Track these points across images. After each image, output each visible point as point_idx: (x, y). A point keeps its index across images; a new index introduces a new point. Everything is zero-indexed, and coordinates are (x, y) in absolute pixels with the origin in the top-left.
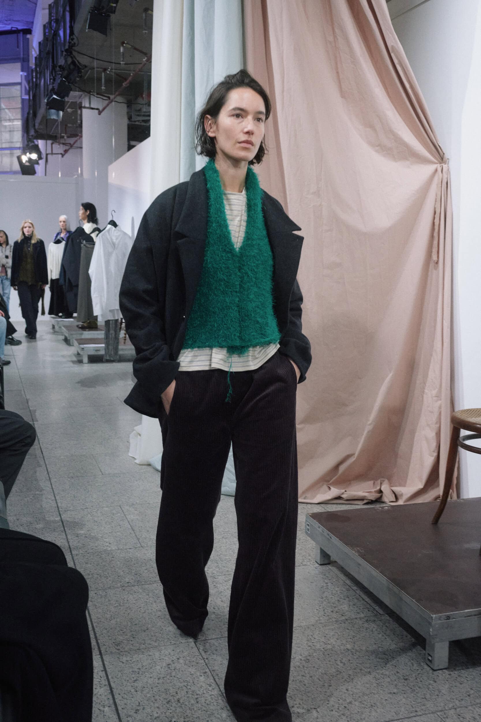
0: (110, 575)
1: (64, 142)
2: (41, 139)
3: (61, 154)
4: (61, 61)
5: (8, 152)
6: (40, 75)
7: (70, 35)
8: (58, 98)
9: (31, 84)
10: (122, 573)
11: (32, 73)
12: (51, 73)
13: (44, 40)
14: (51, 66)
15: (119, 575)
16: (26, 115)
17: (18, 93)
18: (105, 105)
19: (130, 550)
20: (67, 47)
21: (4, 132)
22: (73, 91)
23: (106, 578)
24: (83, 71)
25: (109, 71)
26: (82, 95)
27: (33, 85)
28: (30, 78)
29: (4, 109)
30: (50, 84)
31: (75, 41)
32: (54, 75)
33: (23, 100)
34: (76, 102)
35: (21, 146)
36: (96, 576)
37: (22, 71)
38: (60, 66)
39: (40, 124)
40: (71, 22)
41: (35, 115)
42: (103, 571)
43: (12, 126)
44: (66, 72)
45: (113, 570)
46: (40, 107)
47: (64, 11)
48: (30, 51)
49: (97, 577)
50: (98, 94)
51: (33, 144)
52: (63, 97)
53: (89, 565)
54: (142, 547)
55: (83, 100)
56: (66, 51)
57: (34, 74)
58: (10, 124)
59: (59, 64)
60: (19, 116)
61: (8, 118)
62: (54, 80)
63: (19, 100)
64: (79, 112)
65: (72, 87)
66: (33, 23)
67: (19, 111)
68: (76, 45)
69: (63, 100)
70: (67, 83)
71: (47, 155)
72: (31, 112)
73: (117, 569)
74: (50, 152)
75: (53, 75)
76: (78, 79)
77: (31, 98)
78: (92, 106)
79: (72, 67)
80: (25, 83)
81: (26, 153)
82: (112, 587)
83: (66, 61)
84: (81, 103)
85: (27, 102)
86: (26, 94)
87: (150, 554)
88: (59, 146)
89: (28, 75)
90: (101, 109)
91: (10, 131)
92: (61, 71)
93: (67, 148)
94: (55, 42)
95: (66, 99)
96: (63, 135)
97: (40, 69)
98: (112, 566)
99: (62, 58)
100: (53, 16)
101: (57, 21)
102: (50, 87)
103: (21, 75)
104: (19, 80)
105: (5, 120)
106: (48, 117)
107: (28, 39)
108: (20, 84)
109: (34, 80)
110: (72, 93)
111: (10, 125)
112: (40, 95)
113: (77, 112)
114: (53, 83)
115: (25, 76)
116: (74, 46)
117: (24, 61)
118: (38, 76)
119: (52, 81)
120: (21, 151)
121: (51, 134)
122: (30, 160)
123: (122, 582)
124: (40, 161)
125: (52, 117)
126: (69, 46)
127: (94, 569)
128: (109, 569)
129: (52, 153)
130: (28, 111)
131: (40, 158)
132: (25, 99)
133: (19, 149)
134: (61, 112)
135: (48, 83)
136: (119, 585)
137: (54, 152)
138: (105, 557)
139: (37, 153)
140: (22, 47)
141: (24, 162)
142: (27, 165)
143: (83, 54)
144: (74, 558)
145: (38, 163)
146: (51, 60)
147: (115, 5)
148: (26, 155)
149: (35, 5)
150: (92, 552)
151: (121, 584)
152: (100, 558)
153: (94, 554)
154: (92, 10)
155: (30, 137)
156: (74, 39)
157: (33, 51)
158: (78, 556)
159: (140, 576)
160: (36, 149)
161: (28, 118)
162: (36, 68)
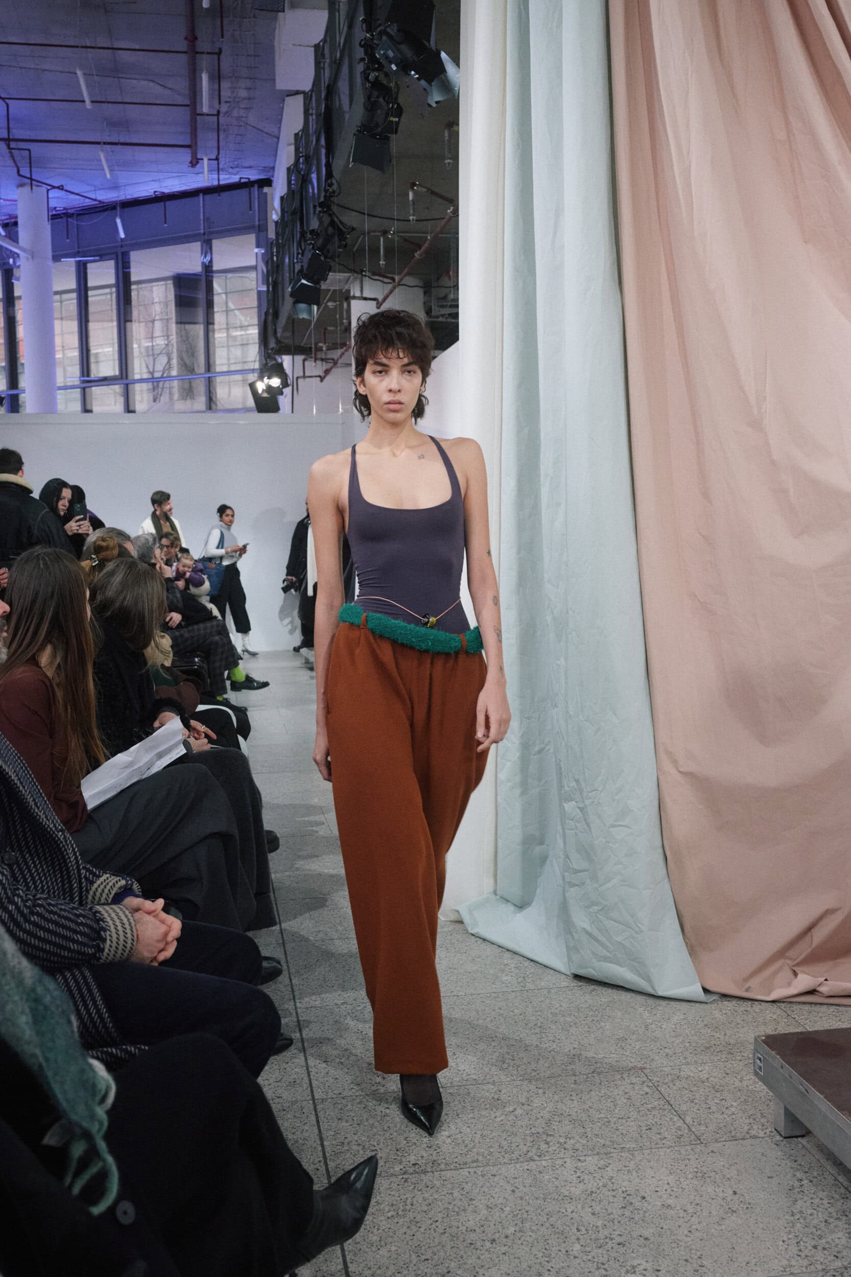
0: (381, 1145)
1: (324, 357)
2: (287, 354)
3: (320, 376)
4: (314, 224)
5: (238, 377)
6: (283, 252)
7: (326, 180)
8: (308, 284)
9: (269, 267)
11: (271, 248)
12: (299, 244)
13: (288, 194)
14: (298, 233)
15: (398, 1147)
16: (263, 317)
17: (254, 283)
18: (386, 292)
20: (322, 199)
21: (232, 346)
22: (335, 272)
24: (348, 236)
25: (391, 234)
26: (350, 277)
27: (273, 268)
28: (269, 256)
29: (233, 310)
30: (297, 262)
31: (335, 187)
32: (303, 247)
33: (259, 293)
34: (341, 290)
35: (257, 367)
36: (355, 1147)
37: (258, 246)
38: (312, 232)
39: (285, 329)
40: (327, 157)
41: (276, 315)
43: (245, 337)
44: (320, 242)
46: (283, 303)
47: (318, 140)
48: (269, 212)
50: (374, 274)
51: (274, 362)
52: (317, 282)
55: (352, 285)
56: (322, 205)
57: (275, 250)
58: (242, 333)
59: (311, 228)
60: (255, 320)
61: (239, 325)
62: (304, 254)
63: (255, 295)
64: (345, 305)
65: (332, 264)
66: (273, 167)
67: (256, 310)
68: (336, 193)
69: (318, 286)
70: (322, 259)
71: (296, 378)
72: (271, 311)
74: (301, 374)
75: (301, 247)
76: (341, 250)
77: (271, 289)
78: (365, 295)
79: (330, 230)
80: (261, 266)
81: (264, 377)
83: (321, 222)
84: (348, 291)
85: (265, 295)
86: (263, 284)
88: (314, 364)
89: (266, 252)
90: (380, 298)
91: (243, 345)
92: (313, 239)
93: (329, 365)
94: (304, 193)
95: (323, 286)
96: (321, 344)
97: (282, 240)
99: (315, 218)
100: (302, 153)
101: (307, 158)
102: (298, 267)
103: (257, 253)
104: (253, 262)
105: (236, 327)
106: (296, 317)
107: (266, 194)
108: (254, 268)
109: (275, 258)
110: (331, 275)
113: (341, 305)
114: (302, 260)
115: (263, 254)
116: (334, 196)
117: (259, 230)
118: (281, 252)
119: (300, 256)
120: (256, 375)
121: (302, 345)
122: (269, 388)
123: (404, 1163)
124: (284, 390)
125: (301, 317)
126: (325, 196)
127: (352, 1132)
128: (380, 1133)
129: (304, 377)
130: (265, 310)
131: (285, 384)
132: (263, 291)
133: (253, 370)
134: (315, 307)
135: (295, 261)
136: (397, 1169)
137: (307, 374)
138: (373, 1107)
139: (280, 377)
140: (257, 208)
141: (260, 391)
142: (266, 398)
143: (348, 209)
144: (318, 1107)
145: (282, 394)
146: (298, 223)
147: (397, 119)
148: (263, 381)
149: (275, 140)
150: (351, 1096)
151: (402, 1167)
152: (365, 1108)
153: (353, 1100)
154: (358, 130)
155: (270, 351)
156: (333, 184)
157: (274, 212)
158: (324, 1103)
159: (438, 1151)
160: (278, 370)
161: (265, 321)
162: (277, 239)
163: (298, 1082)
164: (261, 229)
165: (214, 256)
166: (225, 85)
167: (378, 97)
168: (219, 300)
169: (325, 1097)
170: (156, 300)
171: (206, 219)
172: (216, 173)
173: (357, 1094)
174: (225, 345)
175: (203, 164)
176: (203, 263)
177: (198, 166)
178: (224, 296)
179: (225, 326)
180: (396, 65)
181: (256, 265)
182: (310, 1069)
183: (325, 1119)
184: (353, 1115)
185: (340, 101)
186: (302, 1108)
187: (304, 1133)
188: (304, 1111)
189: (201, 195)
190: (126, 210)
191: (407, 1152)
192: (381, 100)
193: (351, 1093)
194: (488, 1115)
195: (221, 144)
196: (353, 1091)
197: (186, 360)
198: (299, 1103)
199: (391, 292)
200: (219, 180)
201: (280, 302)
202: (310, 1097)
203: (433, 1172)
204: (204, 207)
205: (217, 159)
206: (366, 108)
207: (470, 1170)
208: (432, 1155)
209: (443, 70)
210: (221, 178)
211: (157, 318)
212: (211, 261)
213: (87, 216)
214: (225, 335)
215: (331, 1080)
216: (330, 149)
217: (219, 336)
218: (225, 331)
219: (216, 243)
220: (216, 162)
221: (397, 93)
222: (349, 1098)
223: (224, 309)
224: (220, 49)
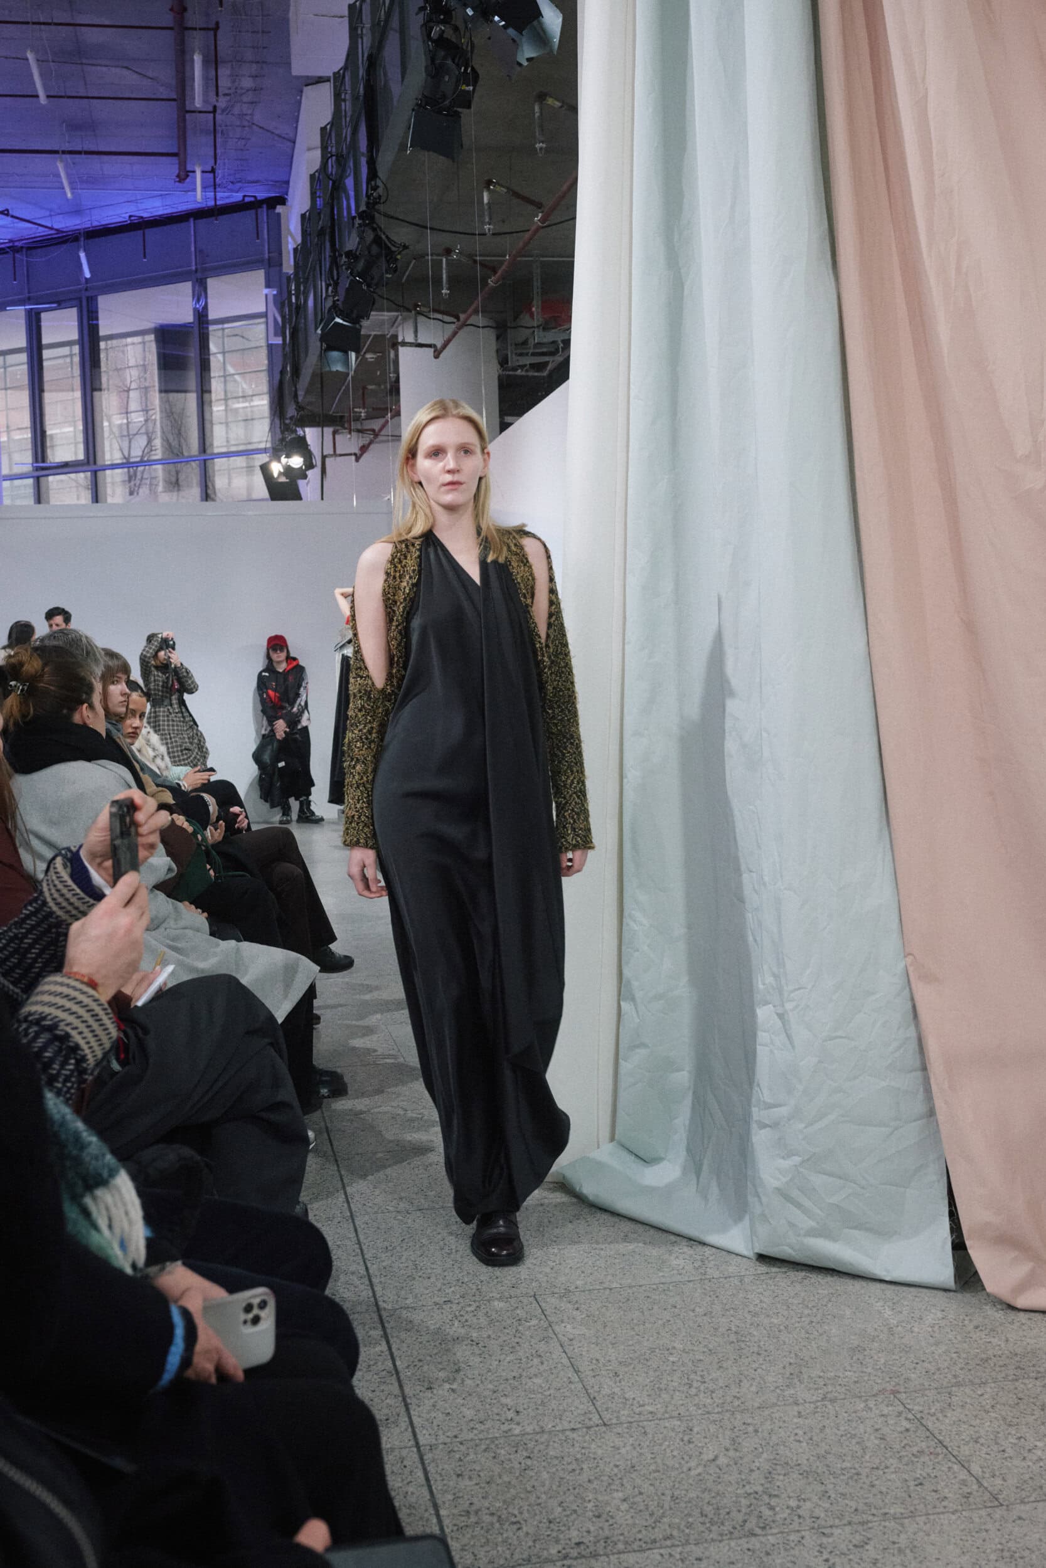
1: (359, 427)
2: (312, 424)
3: (355, 454)
4: (351, 242)
6: (306, 286)
7: (368, 183)
8: (345, 323)
9: (287, 310)
10: (560, 1509)
11: (289, 286)
12: (330, 274)
13: (311, 209)
14: (328, 259)
16: (277, 377)
17: (263, 335)
18: (447, 335)
19: (574, 1435)
20: (363, 208)
21: (233, 422)
22: (381, 310)
23: (515, 1527)
24: (399, 257)
25: (458, 254)
26: (398, 316)
27: (290, 311)
28: (285, 295)
29: (234, 374)
30: (327, 296)
31: (380, 190)
32: (335, 278)
33: (270, 347)
34: (384, 336)
35: (269, 445)
36: (487, 1519)
37: (268, 286)
38: (349, 254)
39: (309, 390)
40: (369, 154)
41: (296, 372)
42: (505, 1502)
43: (249, 409)
44: (362, 264)
45: (532, 1499)
46: (307, 355)
48: (283, 241)
49: (492, 1524)
50: (433, 309)
51: (293, 436)
52: (356, 321)
53: (467, 1482)
54: (605, 1425)
55: (400, 329)
56: (362, 215)
57: (293, 288)
58: (247, 404)
59: (347, 249)
60: (265, 387)
61: (241, 394)
62: (336, 284)
63: (264, 353)
64: (392, 355)
65: (377, 297)
66: (287, 182)
67: (265, 373)
68: (382, 201)
69: (357, 326)
70: (364, 287)
71: (324, 458)
72: (289, 369)
73: (544, 1496)
74: (332, 453)
75: (333, 278)
76: (389, 276)
77: (288, 340)
78: (421, 340)
79: (375, 249)
80: (274, 312)
81: (281, 456)
82: (534, 1560)
83: (362, 238)
84: (395, 336)
85: (279, 349)
86: (276, 335)
87: (628, 1448)
88: (349, 436)
89: (280, 293)
90: (438, 345)
91: (246, 420)
92: (351, 263)
93: (367, 439)
95: (365, 323)
96: (358, 411)
97: (304, 273)
98: (529, 1489)
99: (354, 234)
100: (331, 152)
101: (341, 160)
102: (329, 303)
103: (266, 296)
104: (262, 309)
105: (236, 397)
106: (327, 369)
107: (279, 215)
108: (265, 315)
109: (294, 299)
110: (375, 314)
111: (244, 408)
112: (306, 329)
113: (384, 356)
114: (335, 292)
115: (275, 296)
116: (379, 203)
117: (270, 266)
118: (302, 288)
119: (330, 289)
120: (268, 454)
121: (331, 412)
122: (288, 470)
123: (562, 1542)
124: (310, 473)
125: (334, 369)
126: (368, 204)
127: (480, 1496)
128: (522, 1496)
129: (335, 454)
130: (280, 368)
131: (309, 465)
132: (276, 344)
133: (265, 450)
134: (353, 355)
135: (324, 295)
136: (553, 1551)
137: (338, 452)
138: (508, 1457)
139: (303, 456)
140: (266, 236)
141: (276, 475)
142: (282, 483)
143: (397, 219)
144: (425, 1457)
145: (305, 477)
146: (328, 245)
147: (471, 88)
148: (279, 461)
149: (290, 144)
150: (472, 1440)
151: (560, 1547)
152: (494, 1457)
153: (477, 1446)
154: (417, 104)
155: (287, 421)
156: (378, 187)
157: (290, 239)
158: (434, 1451)
159: (611, 1522)
160: (300, 445)
161: (281, 383)
162: (296, 273)
163: (392, 1419)
164: (272, 264)
165: (209, 301)
166: (224, 72)
167: (445, 58)
168: (216, 361)
169: (434, 1441)
170: (132, 363)
171: (199, 252)
172: (212, 189)
173: (481, 1436)
174: (224, 421)
175: (195, 178)
176: (195, 310)
177: (188, 180)
178: (220, 357)
179: (223, 397)
180: (473, 9)
181: (267, 312)
182: (409, 1401)
183: (439, 1478)
184: (478, 1468)
185: (385, 74)
186: (402, 1459)
187: (408, 1497)
188: (405, 1463)
189: (192, 220)
190: (90, 241)
191: (564, 1525)
192: (449, 62)
193: (471, 1436)
194: (677, 1466)
195: (218, 151)
196: (475, 1432)
197: (171, 441)
198: (397, 1451)
199: (455, 334)
200: (215, 199)
201: (302, 355)
202: (412, 1443)
203: (607, 1555)
204: (195, 236)
205: (213, 171)
206: (428, 75)
207: (662, 1551)
208: (602, 1528)
209: (538, 14)
210: (218, 198)
211: (134, 386)
212: (206, 308)
213: (39, 250)
214: (223, 408)
215: (441, 1416)
216: (374, 141)
217: (217, 409)
218: (223, 402)
219: (211, 283)
220: (211, 175)
221: (472, 52)
222: (472, 1443)
223: (222, 374)
224: (217, 23)
